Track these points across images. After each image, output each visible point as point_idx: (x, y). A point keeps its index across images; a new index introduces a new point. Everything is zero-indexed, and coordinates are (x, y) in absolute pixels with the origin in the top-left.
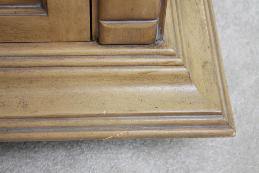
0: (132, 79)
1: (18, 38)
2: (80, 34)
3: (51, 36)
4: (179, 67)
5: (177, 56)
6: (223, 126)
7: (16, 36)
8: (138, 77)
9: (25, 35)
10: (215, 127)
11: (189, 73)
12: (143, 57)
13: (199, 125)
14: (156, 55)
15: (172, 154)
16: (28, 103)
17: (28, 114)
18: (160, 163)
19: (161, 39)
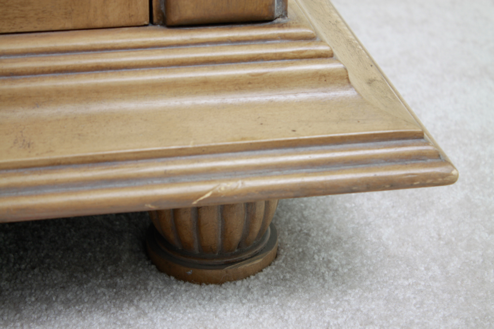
0: (237, 88)
1: (9, 18)
2: (129, 5)
3: (73, 10)
4: (324, 59)
5: (318, 39)
6: (429, 160)
7: (5, 15)
8: (250, 83)
9: (22, 11)
10: (414, 163)
11: (345, 69)
12: (253, 44)
13: (383, 161)
14: (278, 39)
15: (331, 301)
16: (32, 141)
17: (33, 158)
18: (310, 316)
19: (283, 14)
